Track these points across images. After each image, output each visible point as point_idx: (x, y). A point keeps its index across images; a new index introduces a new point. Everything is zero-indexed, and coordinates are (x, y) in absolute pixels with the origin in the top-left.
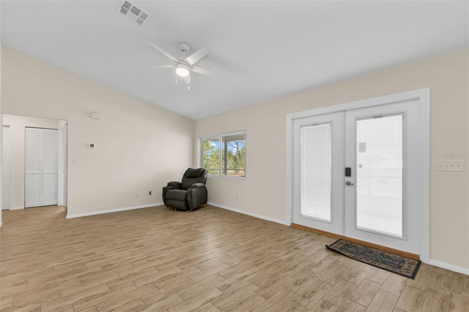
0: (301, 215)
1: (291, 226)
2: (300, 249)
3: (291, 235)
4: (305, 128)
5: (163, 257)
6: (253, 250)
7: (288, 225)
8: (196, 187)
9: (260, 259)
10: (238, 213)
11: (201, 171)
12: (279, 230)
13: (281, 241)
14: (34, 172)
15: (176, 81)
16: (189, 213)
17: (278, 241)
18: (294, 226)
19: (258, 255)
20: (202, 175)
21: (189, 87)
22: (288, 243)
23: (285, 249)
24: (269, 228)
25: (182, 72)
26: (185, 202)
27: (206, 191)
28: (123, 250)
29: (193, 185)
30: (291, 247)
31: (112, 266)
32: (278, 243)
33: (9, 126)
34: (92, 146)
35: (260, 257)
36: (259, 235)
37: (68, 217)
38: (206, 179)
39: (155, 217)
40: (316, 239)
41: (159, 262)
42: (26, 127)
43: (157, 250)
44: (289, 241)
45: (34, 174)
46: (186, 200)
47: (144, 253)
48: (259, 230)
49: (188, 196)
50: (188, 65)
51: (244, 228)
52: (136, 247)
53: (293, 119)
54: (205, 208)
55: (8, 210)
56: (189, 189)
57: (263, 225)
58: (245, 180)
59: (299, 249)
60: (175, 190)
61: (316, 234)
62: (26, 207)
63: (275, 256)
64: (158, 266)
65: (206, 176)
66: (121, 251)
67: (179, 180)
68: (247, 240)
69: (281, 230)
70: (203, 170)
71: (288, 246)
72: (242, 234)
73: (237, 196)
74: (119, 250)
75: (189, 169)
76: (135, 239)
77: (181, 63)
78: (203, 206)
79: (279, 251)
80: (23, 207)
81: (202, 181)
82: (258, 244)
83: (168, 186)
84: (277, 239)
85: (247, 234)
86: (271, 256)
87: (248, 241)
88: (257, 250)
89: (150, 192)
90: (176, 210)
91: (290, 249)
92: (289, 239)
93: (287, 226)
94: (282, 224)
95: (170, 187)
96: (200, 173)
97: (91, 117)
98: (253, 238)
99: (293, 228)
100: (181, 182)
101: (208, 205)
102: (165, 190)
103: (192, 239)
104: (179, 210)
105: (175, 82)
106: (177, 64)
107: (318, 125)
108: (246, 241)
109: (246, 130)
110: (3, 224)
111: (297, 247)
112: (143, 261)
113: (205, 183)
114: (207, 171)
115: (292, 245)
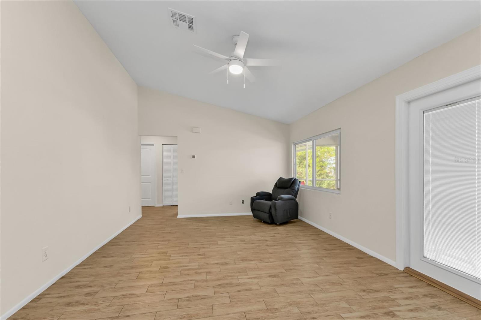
0: (424, 257)
1: (404, 272)
2: (398, 316)
3: (396, 286)
4: (431, 113)
5: (210, 272)
6: (313, 294)
7: (400, 269)
8: (281, 199)
9: (315, 312)
10: (331, 236)
11: (291, 181)
12: (377, 274)
13: (370, 292)
14: (168, 178)
15: (228, 81)
16: (275, 227)
17: (364, 291)
18: (409, 272)
19: (317, 305)
20: (292, 185)
21: (244, 85)
22: (379, 299)
23: (368, 308)
24: (363, 266)
25: (236, 69)
26: (269, 214)
27: (297, 205)
28: (187, 256)
29: (279, 196)
30: (380, 308)
31: (168, 269)
32: (362, 294)
33: (153, 145)
34: (194, 157)
35: (316, 309)
36: (339, 273)
37: (179, 216)
38: (298, 190)
39: (239, 226)
40: (443, 307)
41: (203, 277)
42: (163, 145)
43: (213, 262)
44: (383, 295)
45: (168, 180)
46: (270, 213)
47: (199, 263)
48: (345, 265)
49: (272, 208)
50: (239, 59)
51: (324, 259)
52: (198, 255)
53: (409, 102)
54: (295, 224)
55: (154, 206)
56: (274, 201)
57: (357, 259)
58: (340, 194)
59: (394, 315)
60: (262, 201)
61: (450, 298)
62: (164, 205)
63: (341, 315)
64: (198, 281)
65: (297, 188)
66: (185, 256)
67: (270, 189)
68: (317, 277)
69: (381, 273)
70: (294, 180)
71: (376, 304)
72: (317, 266)
73: (330, 214)
74: (184, 255)
75: (280, 179)
76: (204, 246)
77: (232, 58)
78: (292, 220)
79: (354, 308)
80: (162, 205)
81: (292, 192)
82: (328, 287)
83: (256, 195)
84: (364, 288)
85: (322, 267)
86: (334, 312)
87: (316, 279)
88: (321, 296)
89: (243, 201)
90: (263, 221)
91: (376, 311)
92: (386, 293)
93: (398, 269)
94: (390, 265)
95: (258, 197)
96: (291, 183)
97: (193, 132)
98: (327, 276)
99: (407, 276)
100: (271, 193)
101: (301, 221)
102: (253, 200)
103: (252, 259)
104: (265, 222)
105: (227, 83)
106: (229, 61)
107: (458, 104)
108: (314, 277)
109: (340, 128)
110: (143, 216)
111: (392, 312)
112: (192, 272)
113: (296, 195)
114: (299, 182)
115: (386, 304)
